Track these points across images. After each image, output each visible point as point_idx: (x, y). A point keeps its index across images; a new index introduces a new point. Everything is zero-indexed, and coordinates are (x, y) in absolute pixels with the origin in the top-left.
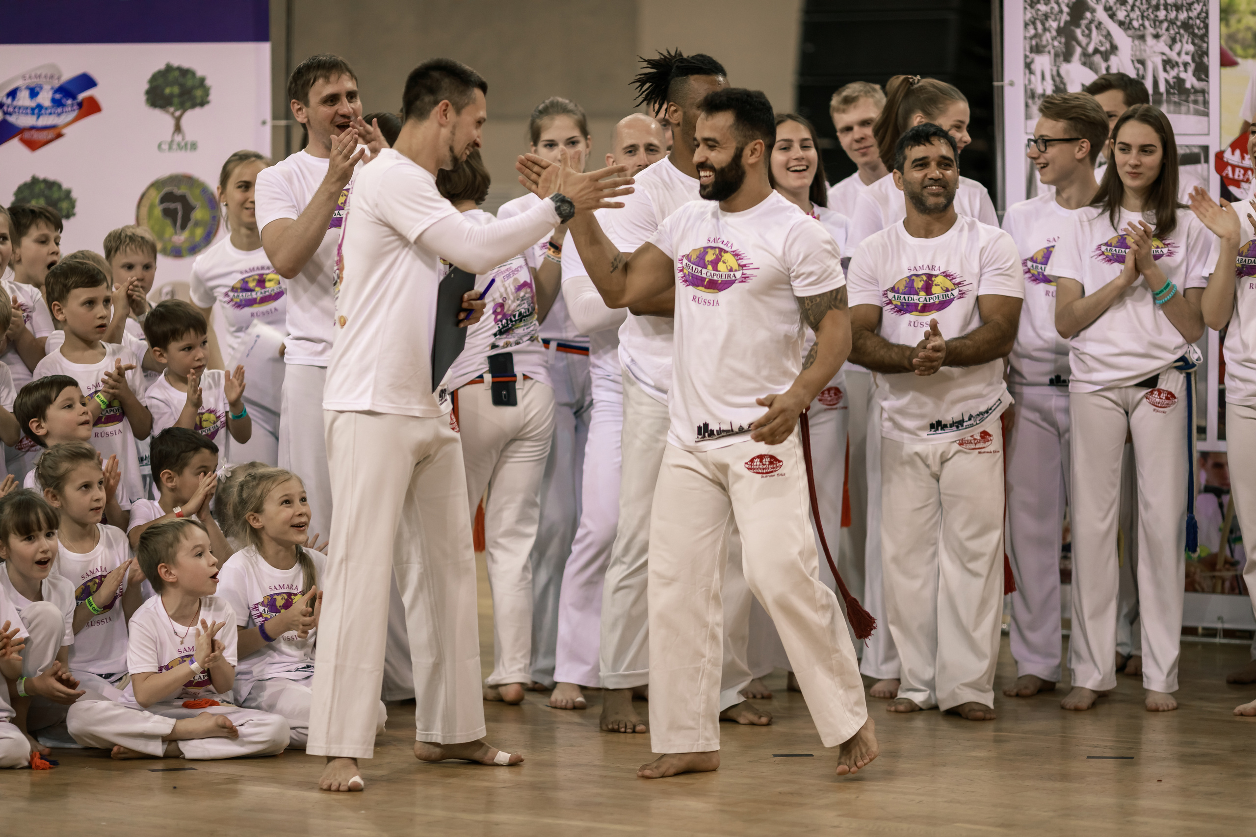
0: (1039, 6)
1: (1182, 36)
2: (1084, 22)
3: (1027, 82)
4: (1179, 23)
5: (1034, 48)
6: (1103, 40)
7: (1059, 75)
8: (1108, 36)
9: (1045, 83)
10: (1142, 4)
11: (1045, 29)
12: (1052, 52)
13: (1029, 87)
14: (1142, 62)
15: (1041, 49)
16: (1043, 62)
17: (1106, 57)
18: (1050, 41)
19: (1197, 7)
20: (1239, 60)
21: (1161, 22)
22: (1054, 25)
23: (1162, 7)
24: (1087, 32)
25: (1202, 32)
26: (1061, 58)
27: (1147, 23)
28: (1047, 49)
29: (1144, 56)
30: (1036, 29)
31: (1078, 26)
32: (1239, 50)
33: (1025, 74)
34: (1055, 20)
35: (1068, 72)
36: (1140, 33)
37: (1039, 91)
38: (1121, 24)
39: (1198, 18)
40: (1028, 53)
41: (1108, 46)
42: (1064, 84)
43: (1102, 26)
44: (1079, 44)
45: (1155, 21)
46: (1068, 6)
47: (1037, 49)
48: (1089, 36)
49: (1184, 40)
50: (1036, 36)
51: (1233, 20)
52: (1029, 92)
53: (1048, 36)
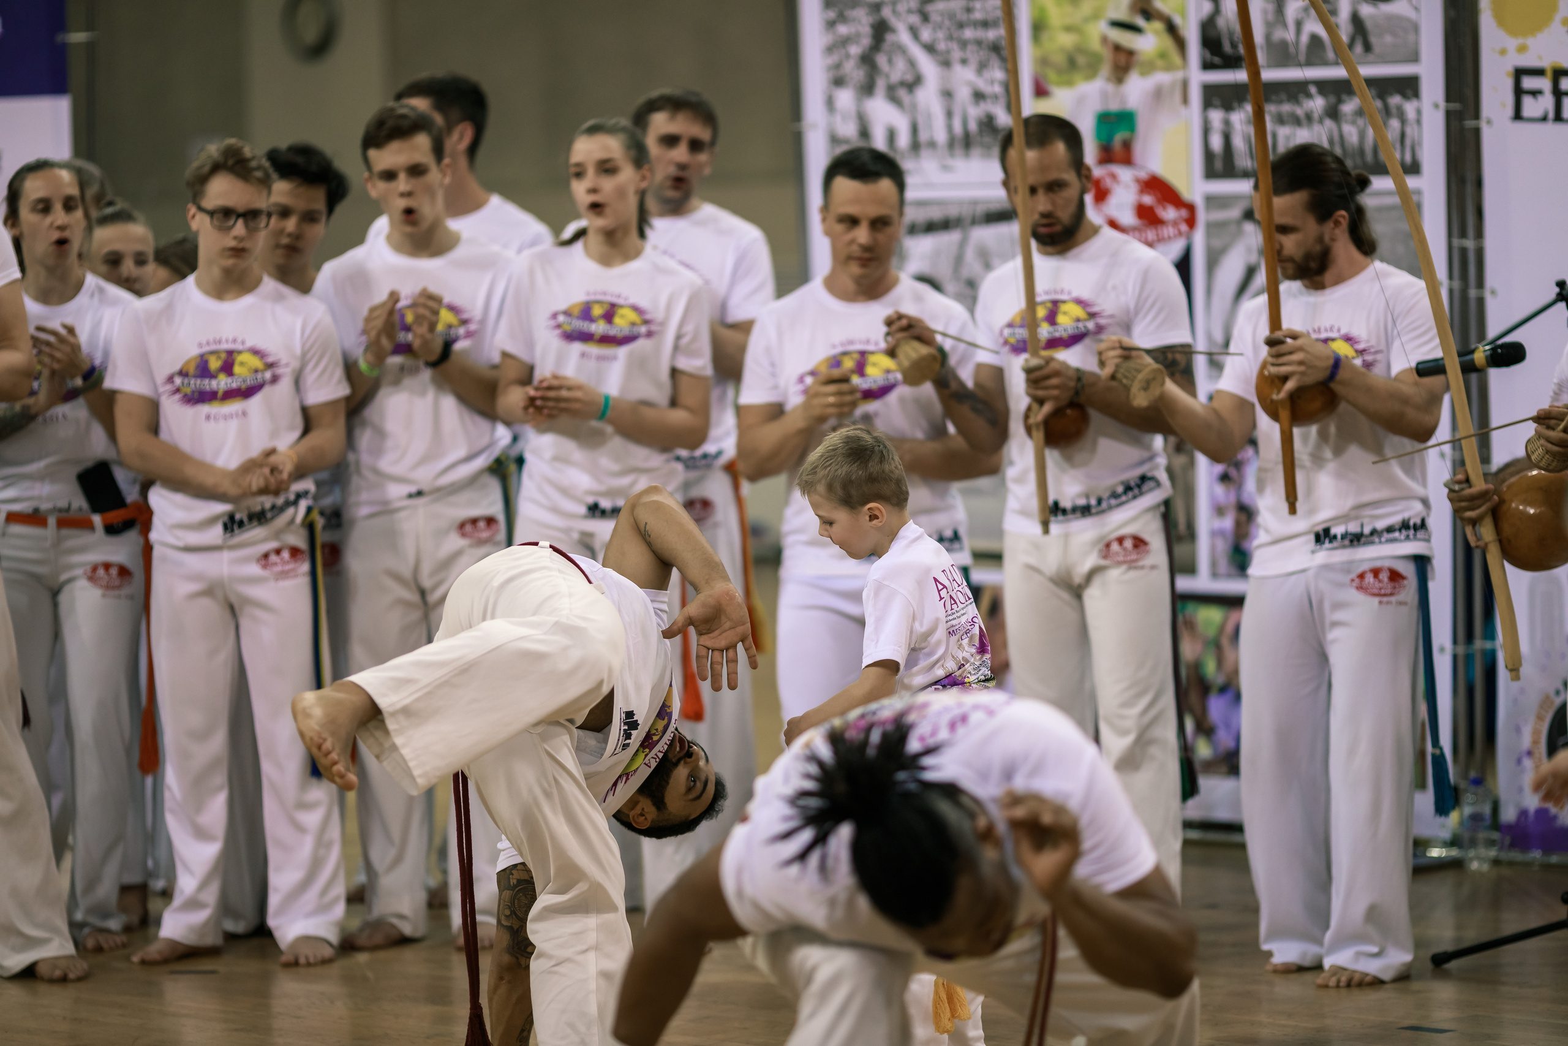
0: (838, 27)
1: (991, 60)
2: (887, 47)
3: (829, 123)
4: (987, 45)
5: (836, 81)
7: (862, 113)
9: (847, 124)
11: (847, 56)
12: (854, 84)
13: (831, 130)
14: (950, 95)
15: (843, 81)
16: (845, 98)
17: (911, 88)
18: (852, 72)
20: (1053, 89)
21: (968, 43)
22: (856, 51)
24: (889, 59)
26: (865, 93)
27: (953, 45)
28: (849, 82)
29: (951, 87)
30: (836, 55)
31: (880, 51)
33: (827, 114)
34: (856, 44)
35: (872, 110)
36: (947, 58)
37: (842, 134)
40: (829, 87)
41: (913, 75)
42: (869, 126)
43: (906, 51)
44: (882, 73)
45: (961, 43)
46: (869, 25)
47: (838, 82)
48: (892, 63)
49: (994, 66)
50: (836, 65)
52: (831, 136)
53: (849, 64)
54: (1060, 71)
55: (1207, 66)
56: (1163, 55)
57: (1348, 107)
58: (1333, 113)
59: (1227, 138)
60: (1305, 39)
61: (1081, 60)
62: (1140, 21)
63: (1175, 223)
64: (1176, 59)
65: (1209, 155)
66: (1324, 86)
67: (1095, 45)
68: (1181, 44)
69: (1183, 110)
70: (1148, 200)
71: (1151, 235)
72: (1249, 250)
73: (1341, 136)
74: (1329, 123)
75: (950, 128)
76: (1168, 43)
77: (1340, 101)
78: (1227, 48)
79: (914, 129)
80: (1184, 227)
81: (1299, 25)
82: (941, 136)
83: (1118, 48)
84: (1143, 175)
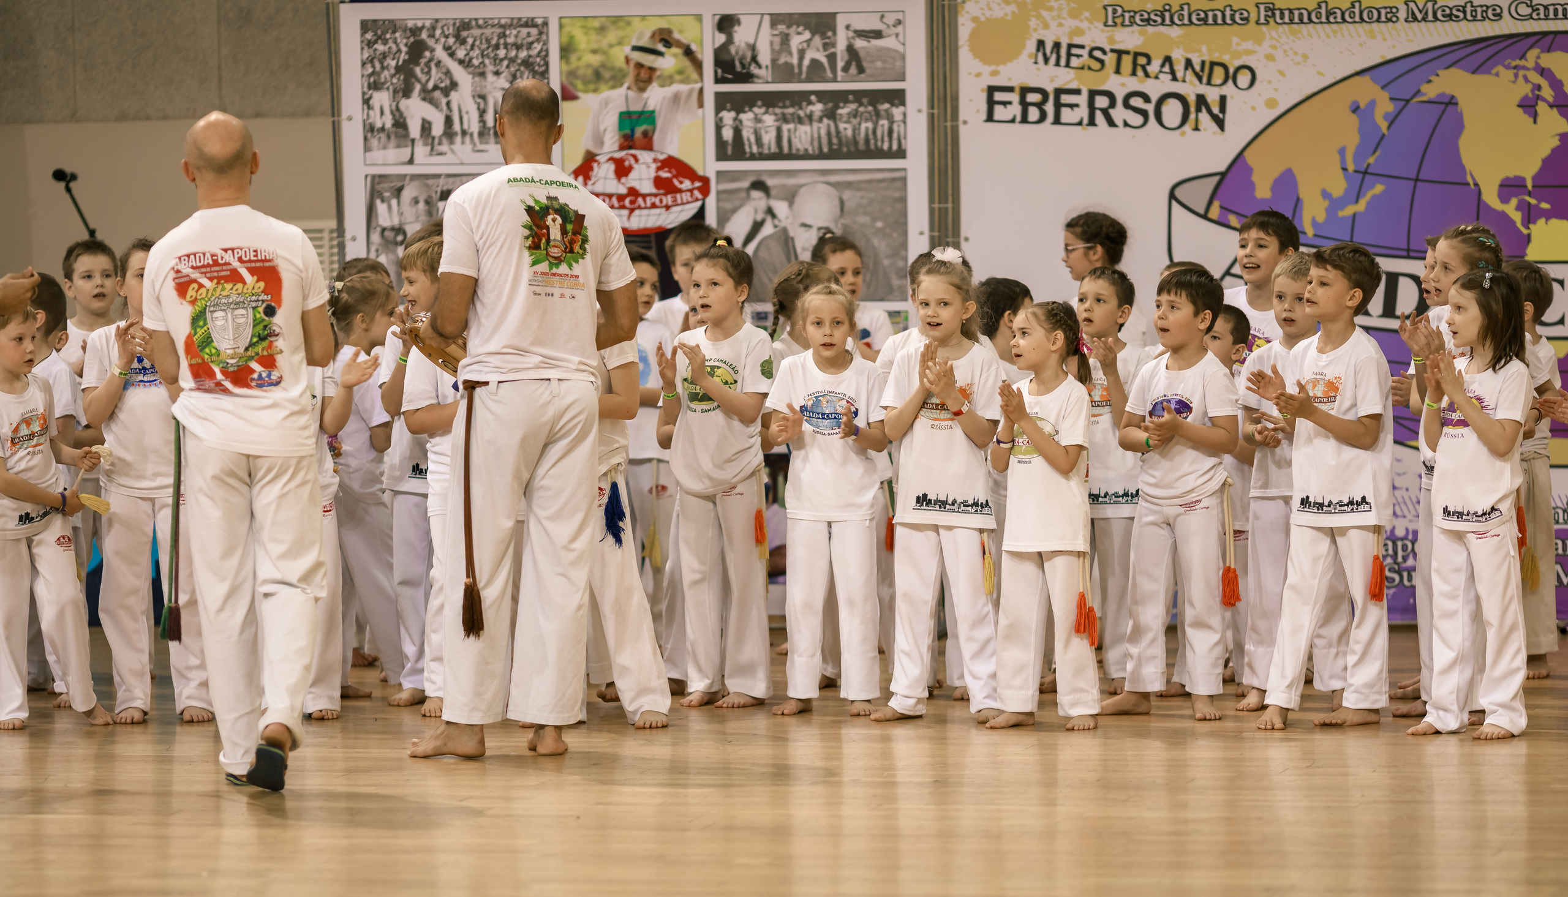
0: (376, 46)
1: (522, 73)
2: (423, 61)
3: (365, 117)
4: (519, 61)
5: (372, 86)
6: (444, 77)
7: (398, 109)
8: (448, 73)
9: (384, 117)
10: (481, 43)
11: (383, 68)
12: (391, 88)
13: (367, 122)
14: (483, 97)
15: (379, 86)
16: (381, 99)
17: (446, 92)
18: (389, 79)
19: (537, 47)
20: (580, 94)
21: (502, 60)
22: (393, 63)
23: (502, 47)
24: (426, 70)
25: (543, 69)
26: (401, 94)
27: (487, 61)
28: (386, 86)
29: (484, 91)
30: (373, 66)
31: (418, 64)
32: (579, 85)
33: (363, 110)
34: (393, 59)
35: (407, 107)
36: (481, 70)
37: (379, 125)
38: (461, 62)
39: (538, 55)
40: (366, 89)
41: (448, 82)
42: (405, 119)
43: (442, 64)
44: (419, 81)
45: (495, 60)
46: (406, 45)
47: (376, 86)
48: (429, 73)
49: (525, 76)
50: (373, 73)
51: (573, 58)
52: (367, 127)
53: (386, 74)
54: (586, 82)
55: (718, 81)
56: (680, 72)
57: (844, 111)
58: (831, 115)
59: (737, 132)
60: (806, 62)
61: (607, 75)
62: (660, 47)
63: (691, 191)
64: (695, 76)
65: (720, 143)
66: (822, 96)
67: (620, 62)
68: (698, 65)
69: (700, 111)
70: (665, 174)
71: (668, 200)
72: (756, 211)
73: (838, 132)
74: (825, 121)
75: (482, 121)
76: (686, 62)
77: (838, 107)
78: (738, 68)
79: (449, 121)
80: (697, 194)
81: (802, 53)
82: (475, 127)
83: (639, 66)
84: (662, 157)
